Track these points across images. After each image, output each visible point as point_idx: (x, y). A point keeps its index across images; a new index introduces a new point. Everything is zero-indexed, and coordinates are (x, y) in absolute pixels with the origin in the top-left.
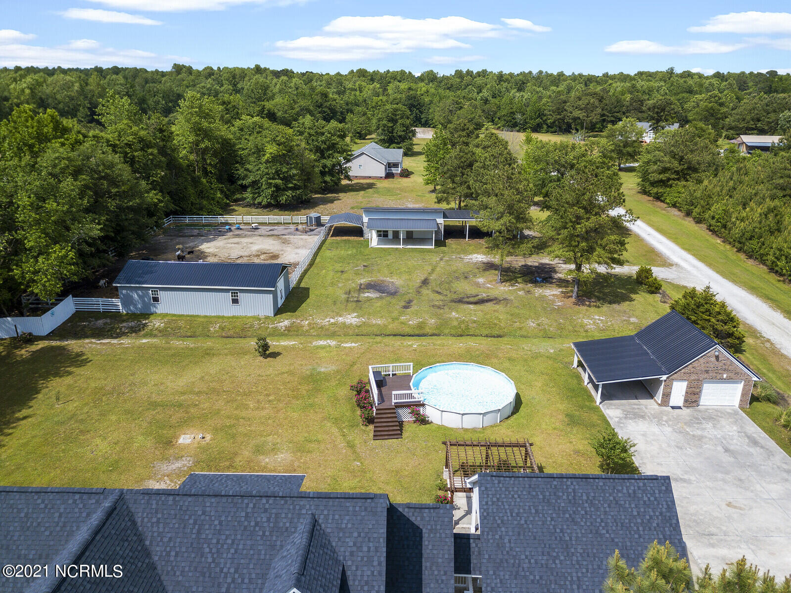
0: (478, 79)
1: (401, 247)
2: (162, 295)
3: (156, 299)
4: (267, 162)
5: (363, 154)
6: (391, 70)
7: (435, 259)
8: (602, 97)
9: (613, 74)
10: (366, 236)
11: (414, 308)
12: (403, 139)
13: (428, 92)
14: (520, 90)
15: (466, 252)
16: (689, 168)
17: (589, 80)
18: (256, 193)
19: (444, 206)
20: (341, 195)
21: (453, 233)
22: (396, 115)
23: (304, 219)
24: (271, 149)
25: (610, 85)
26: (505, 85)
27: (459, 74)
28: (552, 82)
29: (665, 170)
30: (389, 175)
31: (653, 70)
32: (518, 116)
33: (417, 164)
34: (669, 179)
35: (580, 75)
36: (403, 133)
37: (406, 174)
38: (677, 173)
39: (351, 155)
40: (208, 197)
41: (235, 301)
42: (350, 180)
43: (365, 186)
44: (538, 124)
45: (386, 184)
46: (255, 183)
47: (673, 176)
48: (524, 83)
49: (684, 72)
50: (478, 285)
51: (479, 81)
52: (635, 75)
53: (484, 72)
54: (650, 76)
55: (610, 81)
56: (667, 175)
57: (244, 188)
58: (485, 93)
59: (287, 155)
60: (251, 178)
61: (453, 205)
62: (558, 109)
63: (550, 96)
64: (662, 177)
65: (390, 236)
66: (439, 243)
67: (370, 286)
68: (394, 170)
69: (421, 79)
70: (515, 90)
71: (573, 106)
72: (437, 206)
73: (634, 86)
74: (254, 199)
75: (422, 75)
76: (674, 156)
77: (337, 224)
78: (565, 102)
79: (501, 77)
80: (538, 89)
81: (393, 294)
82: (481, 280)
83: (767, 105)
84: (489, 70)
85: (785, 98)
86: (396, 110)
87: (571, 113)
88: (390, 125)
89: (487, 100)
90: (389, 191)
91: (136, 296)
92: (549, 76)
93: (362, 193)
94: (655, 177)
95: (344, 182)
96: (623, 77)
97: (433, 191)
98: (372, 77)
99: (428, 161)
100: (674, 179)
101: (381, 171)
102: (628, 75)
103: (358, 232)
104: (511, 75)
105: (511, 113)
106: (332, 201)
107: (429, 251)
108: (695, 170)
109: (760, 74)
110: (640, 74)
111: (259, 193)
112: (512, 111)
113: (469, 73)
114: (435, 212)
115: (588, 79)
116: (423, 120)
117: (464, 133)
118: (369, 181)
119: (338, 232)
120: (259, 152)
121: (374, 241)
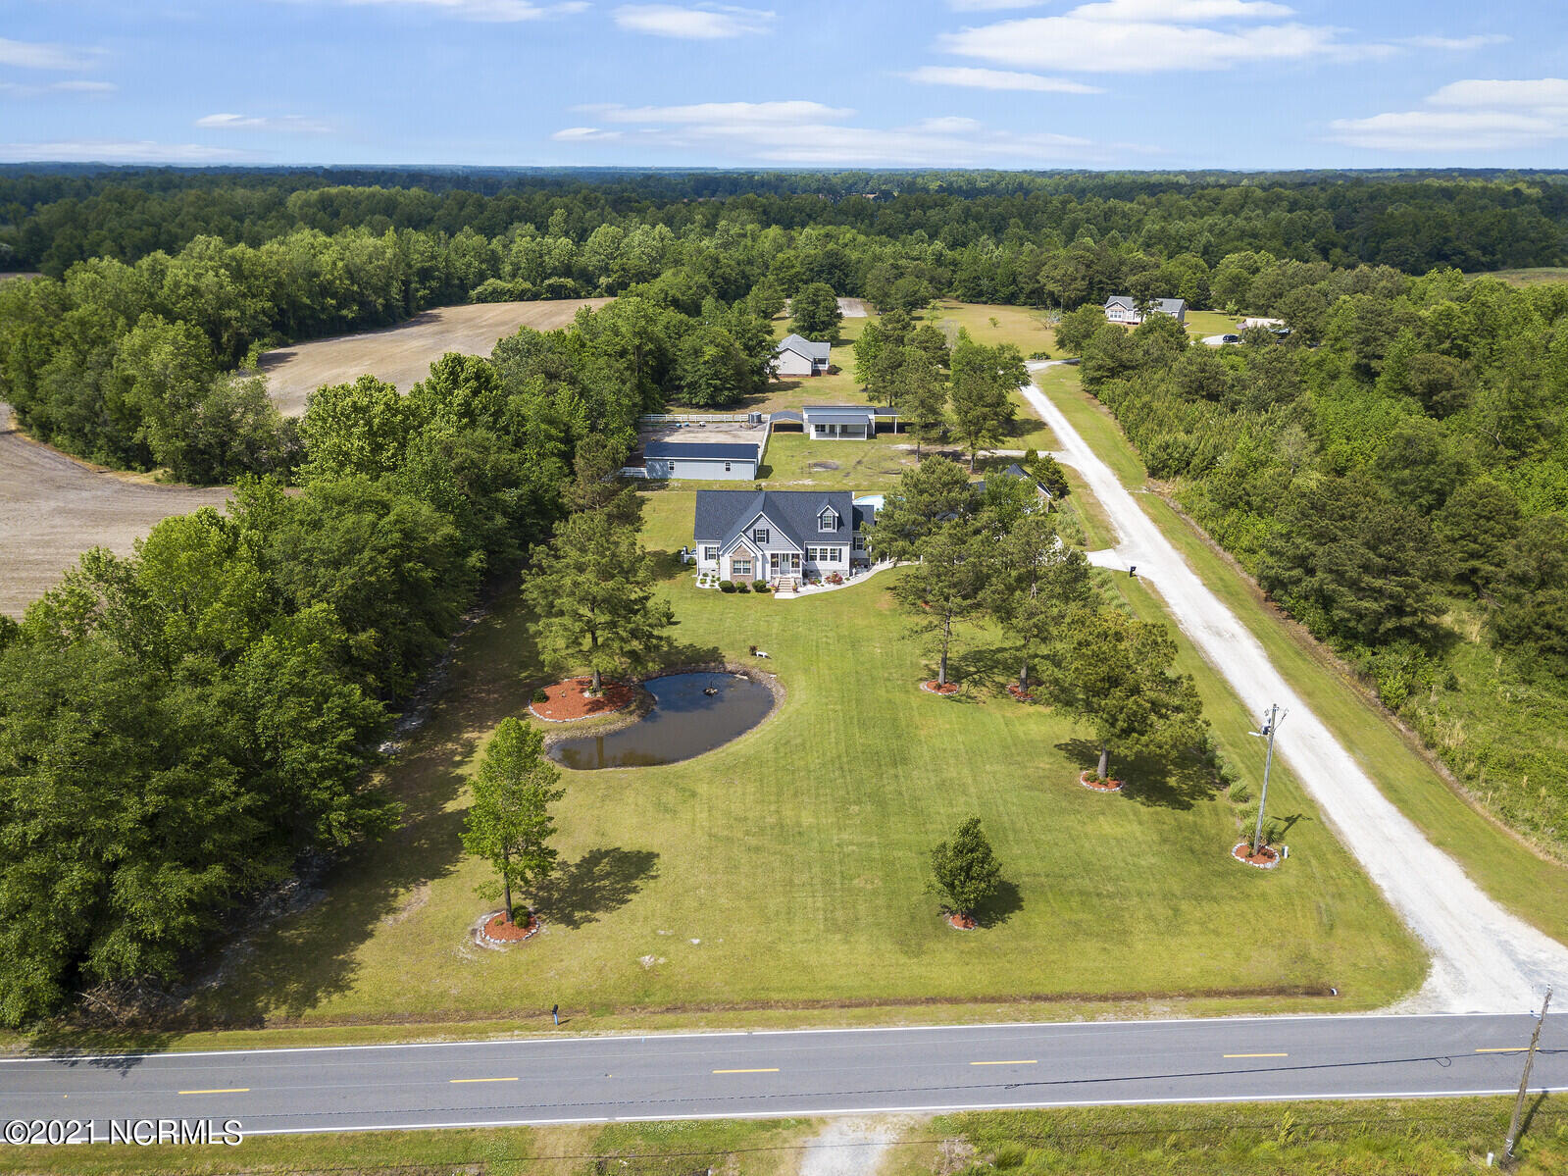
1: (837, 438)
2: (676, 464)
3: (672, 468)
4: (705, 363)
5: (788, 349)
7: (867, 447)
10: (806, 431)
11: (852, 476)
12: (826, 325)
15: (895, 443)
16: (1120, 366)
18: (692, 394)
19: (876, 404)
20: (769, 395)
21: (883, 428)
22: (818, 296)
23: (745, 417)
24: (710, 352)
29: (1099, 367)
30: (816, 373)
32: (985, 282)
33: (845, 357)
36: (826, 319)
37: (834, 371)
39: (778, 352)
41: (728, 469)
42: (777, 379)
43: (793, 385)
44: (1013, 294)
45: (814, 382)
46: (690, 385)
47: (1106, 374)
50: (901, 464)
57: (679, 388)
59: (726, 356)
60: (689, 379)
61: (884, 404)
65: (827, 430)
66: (871, 436)
67: (816, 465)
68: (821, 367)
72: (869, 404)
74: (691, 399)
77: (776, 421)
81: (836, 469)
82: (903, 461)
88: (812, 308)
89: (941, 256)
90: (818, 390)
91: (657, 465)
93: (790, 392)
94: (1090, 374)
95: (772, 381)
97: (865, 390)
99: (860, 358)
100: (1107, 377)
101: (806, 368)
103: (799, 428)
105: (975, 276)
106: (763, 401)
107: (862, 442)
111: (696, 394)
112: (976, 273)
114: (867, 408)
116: (848, 287)
118: (796, 380)
119: (779, 428)
120: (697, 352)
121: (813, 435)
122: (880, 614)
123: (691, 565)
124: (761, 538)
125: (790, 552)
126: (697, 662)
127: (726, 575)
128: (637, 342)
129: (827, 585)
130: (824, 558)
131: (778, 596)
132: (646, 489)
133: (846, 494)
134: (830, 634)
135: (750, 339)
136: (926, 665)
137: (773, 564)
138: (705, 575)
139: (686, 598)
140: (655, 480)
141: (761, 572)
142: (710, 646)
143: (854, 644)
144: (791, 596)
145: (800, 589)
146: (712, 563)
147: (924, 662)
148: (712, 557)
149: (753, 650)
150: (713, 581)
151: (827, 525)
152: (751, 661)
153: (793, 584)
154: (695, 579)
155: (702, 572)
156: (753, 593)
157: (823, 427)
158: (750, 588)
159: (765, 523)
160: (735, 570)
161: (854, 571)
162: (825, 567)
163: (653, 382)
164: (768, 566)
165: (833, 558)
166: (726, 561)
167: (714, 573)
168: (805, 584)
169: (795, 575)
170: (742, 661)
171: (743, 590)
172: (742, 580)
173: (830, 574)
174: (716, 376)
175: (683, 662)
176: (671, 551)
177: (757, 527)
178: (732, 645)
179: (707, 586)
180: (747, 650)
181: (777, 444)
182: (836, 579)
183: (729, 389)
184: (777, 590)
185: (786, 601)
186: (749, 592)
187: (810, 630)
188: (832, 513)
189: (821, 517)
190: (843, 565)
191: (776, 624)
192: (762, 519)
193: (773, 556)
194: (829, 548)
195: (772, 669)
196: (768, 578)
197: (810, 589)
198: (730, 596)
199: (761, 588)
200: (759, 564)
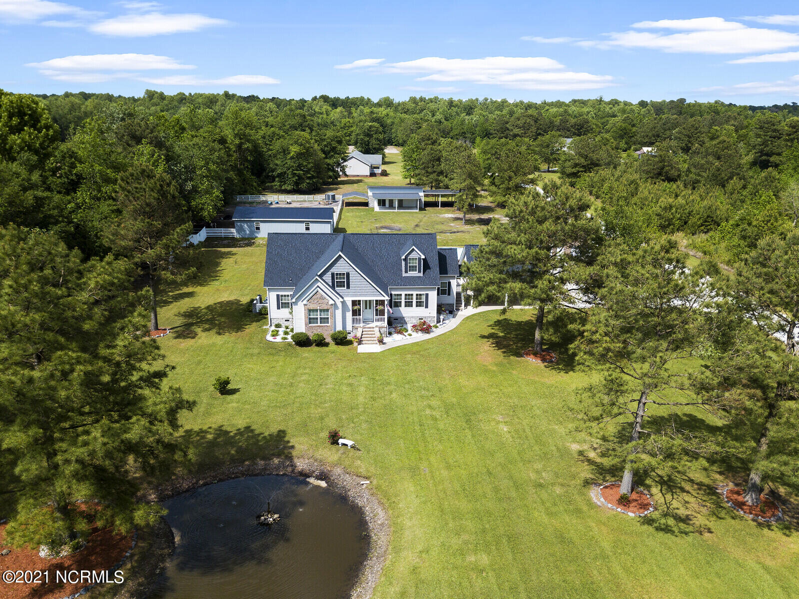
0: (430, 104)
1: (396, 211)
2: (262, 225)
3: (258, 228)
4: (292, 158)
5: (353, 157)
6: (350, 97)
7: (421, 216)
8: (537, 119)
9: (550, 101)
10: (370, 206)
12: (376, 150)
13: (388, 115)
14: (469, 114)
15: (441, 213)
16: (592, 164)
17: (530, 106)
18: (282, 182)
20: (341, 186)
21: (430, 204)
22: (371, 131)
23: (323, 197)
24: (294, 149)
25: (547, 110)
26: (455, 109)
27: (413, 100)
28: (496, 108)
29: (576, 165)
30: (372, 175)
31: (586, 98)
34: (579, 172)
35: (522, 102)
36: (377, 146)
37: (386, 174)
38: (583, 166)
39: (348, 156)
40: (249, 184)
41: (307, 229)
42: (347, 177)
43: (357, 181)
45: (372, 179)
46: (280, 175)
47: (581, 169)
48: (472, 108)
49: (612, 100)
50: (451, 226)
51: (432, 106)
52: (570, 102)
53: (436, 98)
54: (584, 103)
55: (547, 107)
56: (577, 169)
57: (272, 178)
58: (439, 116)
59: (306, 154)
60: (279, 171)
62: (502, 128)
63: (495, 119)
64: (574, 170)
65: (387, 204)
66: (422, 209)
67: (382, 227)
68: (376, 171)
69: (379, 105)
70: (464, 114)
71: (513, 125)
73: (566, 111)
74: (281, 186)
75: (380, 101)
76: (581, 155)
77: (347, 201)
78: (507, 123)
79: (451, 103)
80: (484, 113)
81: (400, 230)
82: (452, 224)
83: (664, 125)
84: (440, 97)
85: (676, 119)
86: (371, 127)
87: (512, 130)
88: (367, 139)
89: (441, 122)
90: (375, 184)
91: (246, 226)
92: (493, 102)
93: (356, 185)
94: (569, 170)
95: (343, 178)
96: (559, 104)
97: (409, 184)
98: (335, 103)
99: (405, 161)
100: (582, 172)
101: (367, 172)
102: (563, 103)
103: (366, 204)
104: (460, 101)
105: (463, 133)
106: (336, 189)
107: (416, 213)
108: (597, 165)
109: (672, 102)
110: (575, 101)
111: (285, 182)
112: (462, 131)
113: (422, 99)
114: (417, 188)
115: (528, 105)
117: (430, 142)
118: (360, 178)
119: (349, 204)
120: (285, 151)
121: (377, 208)
122: (486, 371)
123: (262, 315)
124: (340, 282)
125: (375, 298)
126: (253, 458)
127: (300, 326)
128: (237, 142)
129: (414, 334)
130: (409, 304)
131: (361, 349)
132: (234, 246)
133: (432, 237)
134: (434, 402)
135: (325, 146)
136: (581, 453)
137: (355, 313)
138: (278, 326)
139: (252, 355)
140: (243, 239)
141: (341, 321)
142: (274, 429)
143: (469, 417)
144: (377, 348)
145: (386, 340)
146: (284, 313)
147: (575, 447)
148: (286, 305)
149: (334, 438)
150: (286, 333)
151: (413, 268)
152: (329, 455)
153: (378, 334)
154: (266, 331)
155: (275, 322)
156: (333, 346)
157: (384, 201)
158: (328, 340)
159: (344, 266)
160: (311, 320)
161: (442, 317)
162: (411, 314)
163: (253, 174)
164: (349, 315)
165: (419, 304)
166: (300, 310)
167: (287, 324)
168: (390, 334)
169: (379, 324)
170: (318, 455)
171: (321, 343)
172: (319, 331)
173: (416, 322)
174: (300, 167)
175: (233, 460)
176: (245, 300)
177: (335, 270)
178: (304, 427)
179: (279, 339)
180: (325, 434)
181: (348, 214)
182: (424, 328)
183: (309, 178)
184: (360, 342)
185: (370, 355)
186: (327, 345)
187: (406, 396)
188: (418, 254)
189: (405, 260)
190: (430, 312)
191: (362, 389)
192: (341, 261)
193: (354, 303)
194: (415, 293)
195: (362, 470)
196: (349, 328)
197: (396, 340)
198: (306, 352)
199: (342, 340)
200: (339, 313)
